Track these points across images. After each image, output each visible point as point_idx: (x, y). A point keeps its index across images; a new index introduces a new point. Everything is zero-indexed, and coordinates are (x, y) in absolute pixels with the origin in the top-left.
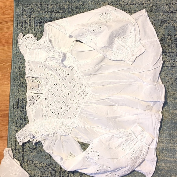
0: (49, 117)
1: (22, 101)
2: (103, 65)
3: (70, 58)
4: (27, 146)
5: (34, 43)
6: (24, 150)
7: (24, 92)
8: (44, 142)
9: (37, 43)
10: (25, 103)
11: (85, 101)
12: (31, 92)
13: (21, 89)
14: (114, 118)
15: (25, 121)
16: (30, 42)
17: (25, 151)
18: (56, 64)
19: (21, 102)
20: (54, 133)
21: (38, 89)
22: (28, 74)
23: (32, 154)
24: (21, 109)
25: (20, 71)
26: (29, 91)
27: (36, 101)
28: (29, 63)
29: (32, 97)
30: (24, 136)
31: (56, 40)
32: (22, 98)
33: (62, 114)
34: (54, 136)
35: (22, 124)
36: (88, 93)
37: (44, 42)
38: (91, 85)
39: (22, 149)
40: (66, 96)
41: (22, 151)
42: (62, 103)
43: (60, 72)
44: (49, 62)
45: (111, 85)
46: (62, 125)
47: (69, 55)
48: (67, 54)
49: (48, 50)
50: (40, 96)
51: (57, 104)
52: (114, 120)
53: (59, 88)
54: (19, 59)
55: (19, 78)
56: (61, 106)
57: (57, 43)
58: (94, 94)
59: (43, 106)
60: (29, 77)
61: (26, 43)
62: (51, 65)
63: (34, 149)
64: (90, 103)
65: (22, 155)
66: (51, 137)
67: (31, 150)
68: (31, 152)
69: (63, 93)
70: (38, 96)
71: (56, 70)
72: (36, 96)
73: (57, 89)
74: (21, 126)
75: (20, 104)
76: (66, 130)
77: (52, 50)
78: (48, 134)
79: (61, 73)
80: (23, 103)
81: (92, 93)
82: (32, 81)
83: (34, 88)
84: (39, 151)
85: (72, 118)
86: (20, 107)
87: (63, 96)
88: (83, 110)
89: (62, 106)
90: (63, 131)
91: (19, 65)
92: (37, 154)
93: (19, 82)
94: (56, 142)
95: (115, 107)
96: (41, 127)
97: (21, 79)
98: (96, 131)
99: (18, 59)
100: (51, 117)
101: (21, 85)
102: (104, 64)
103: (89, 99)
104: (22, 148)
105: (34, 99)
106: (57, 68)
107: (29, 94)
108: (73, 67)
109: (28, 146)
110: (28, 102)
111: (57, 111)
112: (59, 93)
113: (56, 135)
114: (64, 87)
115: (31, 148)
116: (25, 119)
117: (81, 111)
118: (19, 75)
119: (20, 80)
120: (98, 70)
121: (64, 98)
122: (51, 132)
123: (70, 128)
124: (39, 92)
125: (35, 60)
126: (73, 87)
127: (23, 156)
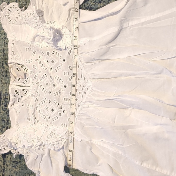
0: (36, 121)
1: (6, 96)
2: (112, 46)
3: (67, 36)
4: (9, 158)
5: (19, 15)
6: (5, 163)
7: (7, 84)
8: (28, 155)
9: (23, 16)
10: (8, 99)
11: (84, 101)
12: (16, 83)
13: (4, 80)
14: (125, 129)
15: (8, 123)
16: (14, 13)
17: (7, 165)
18: (48, 45)
19: (3, 97)
20: (40, 145)
21: (25, 80)
22: (11, 59)
23: (15, 169)
24: (4, 107)
25: (4, 55)
26: (13, 83)
27: (20, 98)
28: (13, 44)
29: (16, 91)
30: (3, 145)
31: (49, 11)
32: (5, 91)
33: (53, 119)
34: (39, 149)
35: (4, 127)
36: (88, 89)
37: (31, 14)
38: (93, 77)
39: (3, 161)
40: (58, 93)
41: (3, 164)
42: (53, 102)
43: (53, 57)
44: (38, 43)
45: (123, 78)
46: (51, 134)
47: (65, 31)
48: (63, 30)
49: (36, 25)
50: (26, 91)
51: (47, 104)
52: (124, 130)
53: (50, 82)
54: (4, 39)
55: (2, 64)
56: (52, 107)
57: (49, 15)
58: (96, 90)
59: (29, 106)
60: (13, 63)
61: (10, 15)
62: (40, 47)
63: (17, 163)
64: (90, 104)
65: (3, 169)
66: (36, 150)
67: (14, 163)
68: (14, 167)
69: (54, 89)
70: (23, 90)
71: (48, 54)
72: (22, 90)
73: (47, 82)
74: (3, 130)
75: (2, 99)
76: (57, 142)
77: (41, 26)
78: (30, 145)
79: (55, 59)
80: (6, 98)
81: (94, 89)
82: (17, 69)
83: (20, 79)
84: (24, 167)
85: (67, 126)
86: (3, 104)
87: (55, 93)
88: (82, 113)
89: (54, 107)
90: (52, 144)
91: (3, 47)
92: (20, 170)
93: (3, 70)
94: (43, 157)
95: (127, 112)
96: (24, 135)
97: (5, 65)
98: (99, 145)
99: (2, 38)
100: (39, 121)
101: (4, 74)
102: (115, 46)
103: (89, 97)
104: (4, 159)
105: (19, 94)
106: (49, 52)
107: (13, 87)
108: (70, 49)
109: (11, 158)
110: (12, 98)
111: (47, 114)
112: (49, 89)
113: (43, 147)
114: (56, 79)
115: (14, 162)
116: (8, 121)
117: (78, 115)
118: (3, 60)
119: (4, 68)
120: (105, 54)
121: (56, 95)
122: (36, 143)
123: (63, 139)
124: (26, 84)
125: (21, 40)
126: (69, 79)
127: (4, 171)
